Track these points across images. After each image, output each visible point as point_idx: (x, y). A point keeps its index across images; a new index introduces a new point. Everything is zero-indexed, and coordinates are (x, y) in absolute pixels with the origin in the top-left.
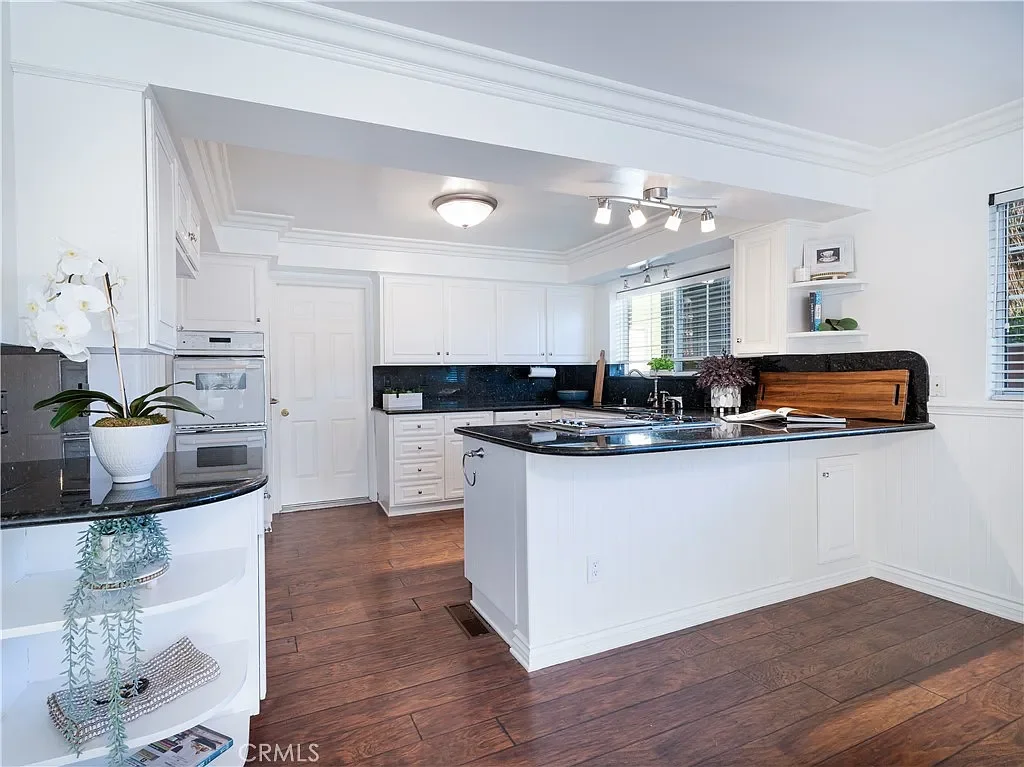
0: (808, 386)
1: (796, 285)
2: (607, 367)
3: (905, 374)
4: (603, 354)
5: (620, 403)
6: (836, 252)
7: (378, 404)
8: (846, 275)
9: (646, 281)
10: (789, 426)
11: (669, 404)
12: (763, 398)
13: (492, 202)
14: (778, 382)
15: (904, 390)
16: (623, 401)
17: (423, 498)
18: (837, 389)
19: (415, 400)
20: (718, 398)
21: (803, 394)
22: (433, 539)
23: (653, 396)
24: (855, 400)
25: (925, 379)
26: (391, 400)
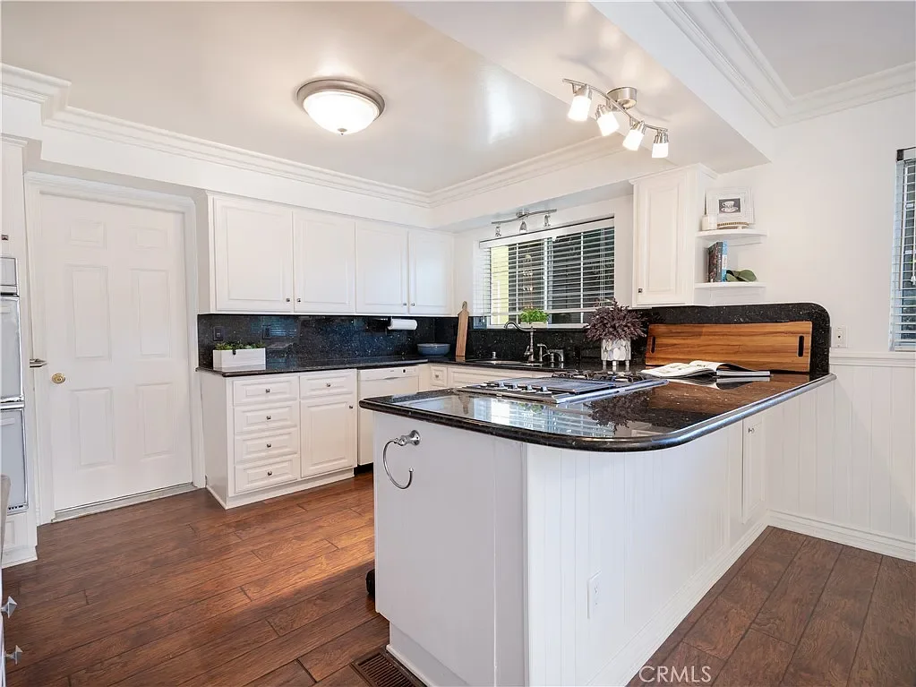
0: (702, 337)
1: (702, 233)
2: (471, 319)
3: (806, 327)
4: (465, 305)
5: (490, 358)
6: (737, 203)
7: (206, 363)
8: (746, 225)
9: (521, 229)
10: (719, 381)
11: (547, 359)
12: (653, 351)
13: (380, 103)
14: (670, 335)
15: (808, 342)
16: (492, 355)
17: (272, 480)
18: (735, 341)
19: (255, 357)
20: (612, 351)
21: (699, 346)
22: (298, 538)
23: (529, 350)
24: (756, 352)
25: (827, 330)
26: (225, 358)
